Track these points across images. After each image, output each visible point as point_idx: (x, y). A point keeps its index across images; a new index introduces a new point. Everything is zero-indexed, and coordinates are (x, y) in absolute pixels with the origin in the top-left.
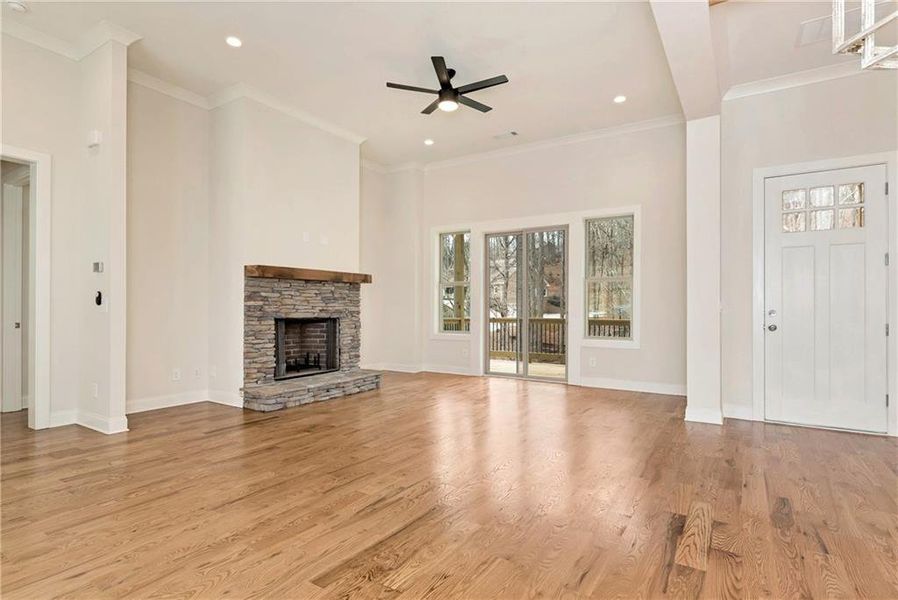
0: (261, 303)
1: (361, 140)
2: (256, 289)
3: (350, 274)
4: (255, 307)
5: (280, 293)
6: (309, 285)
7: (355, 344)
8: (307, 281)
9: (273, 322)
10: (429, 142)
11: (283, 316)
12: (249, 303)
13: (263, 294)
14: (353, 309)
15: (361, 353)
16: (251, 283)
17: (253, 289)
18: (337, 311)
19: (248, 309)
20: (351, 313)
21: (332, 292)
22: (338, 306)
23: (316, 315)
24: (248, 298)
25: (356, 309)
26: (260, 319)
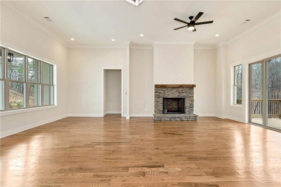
0: (159, 94)
1: (194, 43)
2: (157, 90)
3: (186, 85)
4: (157, 95)
5: (164, 91)
6: (173, 89)
7: (192, 106)
8: (173, 88)
9: (162, 99)
10: (217, 35)
11: (165, 97)
12: (155, 94)
13: (159, 92)
14: (191, 95)
15: (194, 109)
16: (156, 89)
17: (156, 91)
18: (184, 96)
19: (155, 95)
20: (190, 97)
21: (182, 90)
22: (185, 94)
23: (176, 97)
24: (155, 93)
25: (192, 95)
26: (158, 98)
